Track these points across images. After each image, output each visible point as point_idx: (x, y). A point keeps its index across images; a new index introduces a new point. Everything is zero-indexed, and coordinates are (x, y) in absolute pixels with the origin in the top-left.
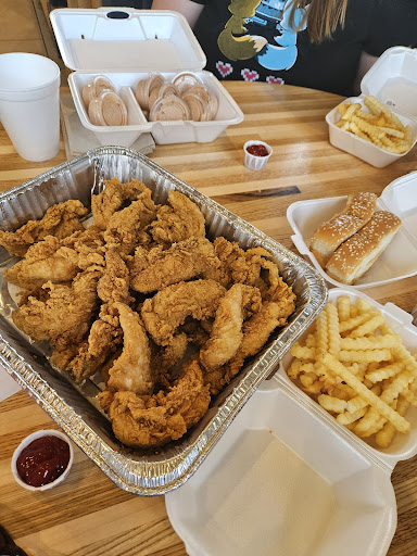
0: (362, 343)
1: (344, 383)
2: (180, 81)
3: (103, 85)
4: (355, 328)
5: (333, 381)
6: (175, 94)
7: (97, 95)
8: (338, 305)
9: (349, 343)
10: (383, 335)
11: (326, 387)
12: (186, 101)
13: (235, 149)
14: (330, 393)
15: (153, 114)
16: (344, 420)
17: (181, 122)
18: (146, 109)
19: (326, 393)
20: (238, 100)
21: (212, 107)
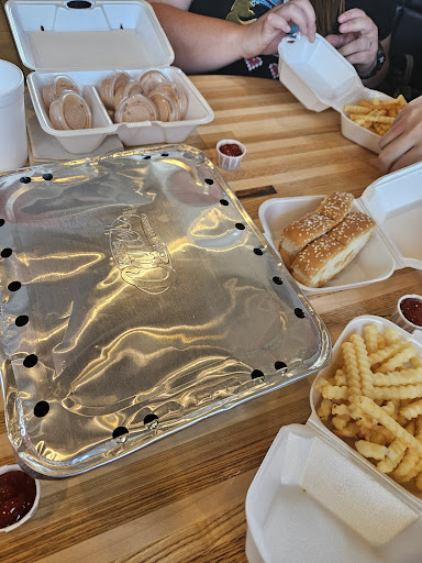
0: (394, 379)
1: (379, 424)
2: (146, 79)
3: (65, 85)
4: (386, 360)
5: (369, 425)
6: (142, 93)
7: (57, 96)
8: (363, 336)
9: (380, 378)
10: (415, 368)
11: (363, 433)
12: (153, 100)
13: (207, 148)
14: (367, 438)
15: (119, 115)
16: (386, 468)
17: (149, 123)
18: (110, 108)
19: (364, 439)
20: (207, 96)
21: (181, 105)
